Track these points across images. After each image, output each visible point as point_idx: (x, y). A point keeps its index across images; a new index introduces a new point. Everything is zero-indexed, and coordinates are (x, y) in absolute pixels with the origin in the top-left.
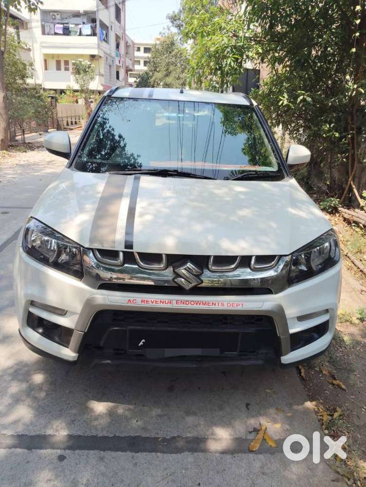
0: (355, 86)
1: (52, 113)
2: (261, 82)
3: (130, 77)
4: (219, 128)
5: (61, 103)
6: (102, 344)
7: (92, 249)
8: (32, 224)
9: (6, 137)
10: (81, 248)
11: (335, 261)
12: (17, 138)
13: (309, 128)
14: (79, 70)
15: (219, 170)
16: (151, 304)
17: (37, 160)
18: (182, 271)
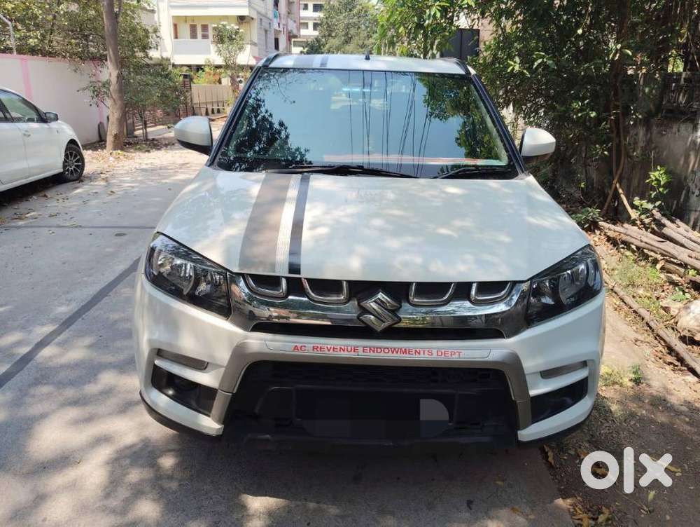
0: (619, 46)
1: (186, 97)
2: (482, 46)
3: (294, 46)
4: (422, 110)
5: (198, 83)
6: (257, 411)
7: (243, 275)
8: (159, 243)
9: (121, 131)
10: (228, 273)
11: (595, 290)
12: (137, 133)
13: (554, 109)
14: (222, 38)
15: (422, 165)
16: (328, 352)
17: (165, 163)
18: (371, 304)
